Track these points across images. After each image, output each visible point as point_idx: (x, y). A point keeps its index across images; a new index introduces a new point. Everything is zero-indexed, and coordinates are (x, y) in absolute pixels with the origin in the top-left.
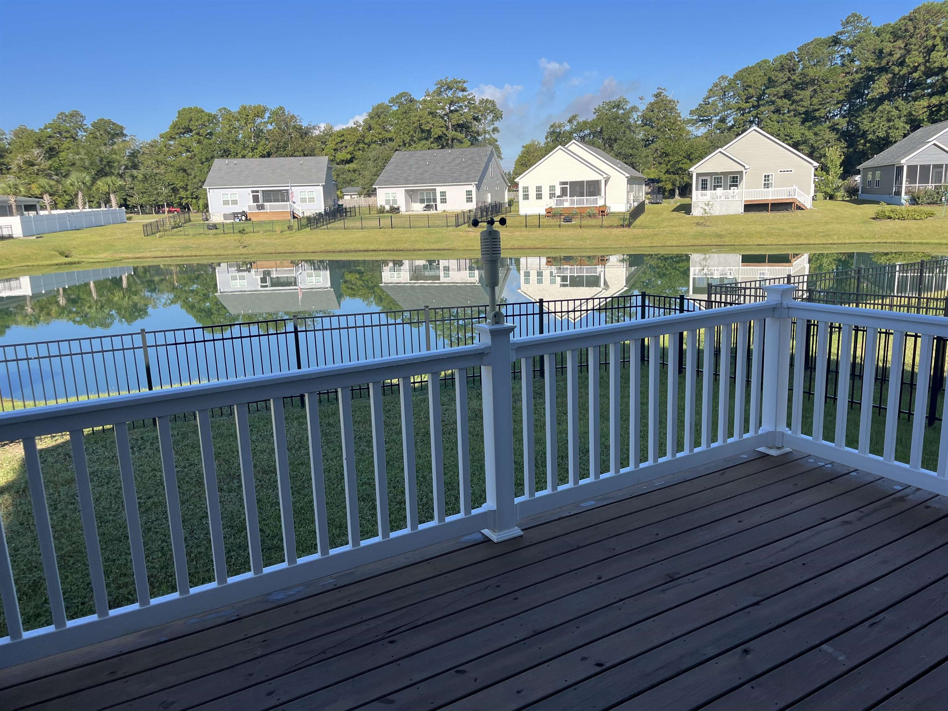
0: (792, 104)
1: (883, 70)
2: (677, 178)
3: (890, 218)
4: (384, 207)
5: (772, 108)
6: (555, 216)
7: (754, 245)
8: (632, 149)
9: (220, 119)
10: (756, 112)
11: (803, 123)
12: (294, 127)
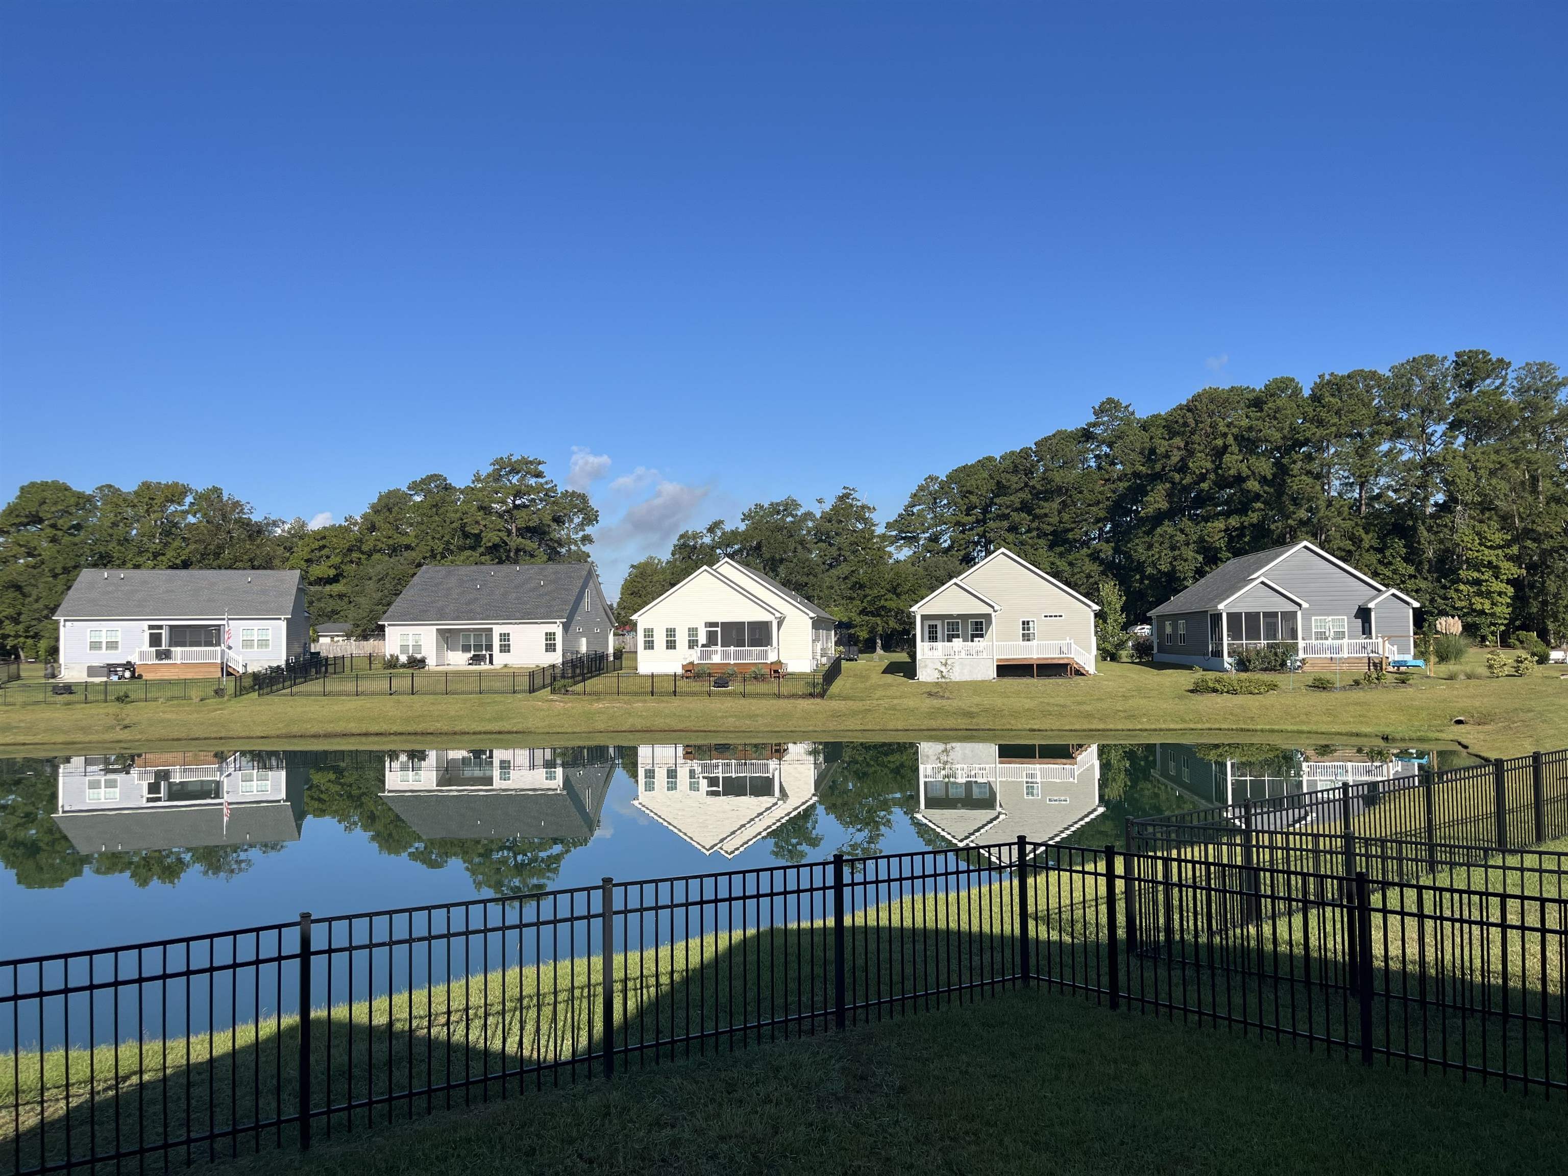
0: (1033, 521)
1: (1156, 477)
2: (879, 623)
3: (1215, 690)
4: (397, 658)
5: (1006, 524)
6: (698, 677)
7: (1025, 730)
8: (808, 575)
9: (99, 504)
10: (982, 529)
11: (1051, 547)
12: (239, 521)
